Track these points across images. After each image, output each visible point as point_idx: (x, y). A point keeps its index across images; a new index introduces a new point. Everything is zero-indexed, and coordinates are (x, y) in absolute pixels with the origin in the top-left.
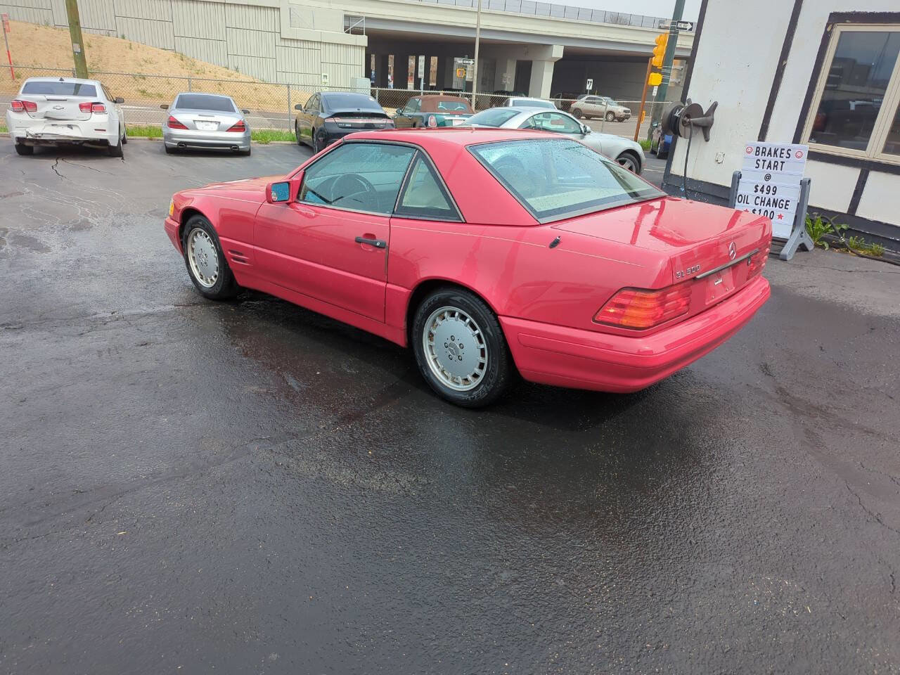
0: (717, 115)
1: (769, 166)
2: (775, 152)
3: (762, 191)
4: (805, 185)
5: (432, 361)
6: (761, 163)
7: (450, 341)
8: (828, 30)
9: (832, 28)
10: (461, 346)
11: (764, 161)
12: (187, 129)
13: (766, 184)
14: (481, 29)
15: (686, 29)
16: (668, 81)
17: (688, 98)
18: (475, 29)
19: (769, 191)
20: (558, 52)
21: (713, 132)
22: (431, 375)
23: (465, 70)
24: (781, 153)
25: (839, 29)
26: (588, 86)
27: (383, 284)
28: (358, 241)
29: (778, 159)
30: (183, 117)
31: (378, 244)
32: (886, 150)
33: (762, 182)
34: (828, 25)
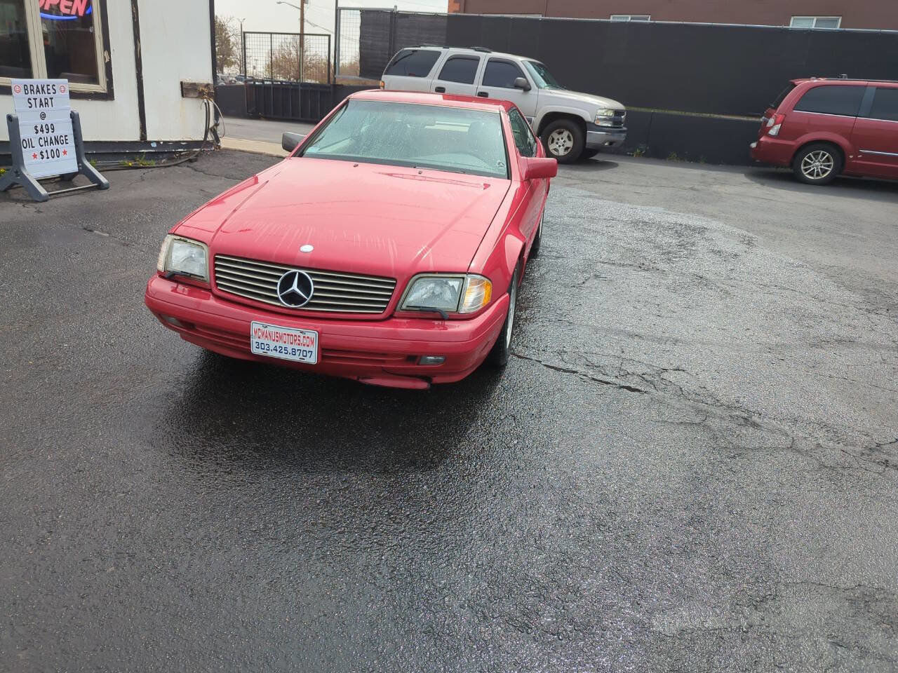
1: (41, 104)
2: (43, 89)
3: (42, 131)
4: (75, 118)
6: (33, 102)
11: (35, 99)
13: (44, 122)
19: (48, 129)
24: (48, 89)
29: (48, 96)
33: (39, 122)
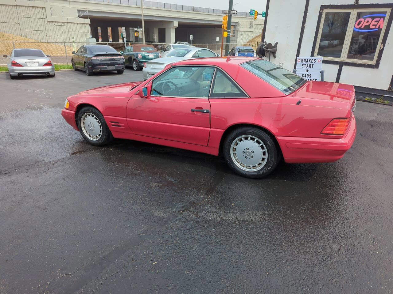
0: (278, 47)
1: (307, 66)
2: (309, 61)
3: (305, 76)
4: (322, 73)
5: (235, 160)
6: (304, 65)
7: (246, 150)
8: (321, 12)
9: (322, 11)
10: (253, 152)
11: (305, 64)
12: (22, 66)
13: (307, 73)
14: (144, 15)
15: (234, 13)
16: (230, 35)
17: (265, 41)
18: (141, 15)
19: (308, 76)
20: (176, 24)
21: (277, 54)
22: (235, 166)
23: (139, 33)
24: (312, 61)
25: (325, 12)
26: (191, 38)
27: (209, 129)
28: (192, 111)
29: (311, 63)
30: (20, 60)
31: (205, 111)
32: (348, 57)
33: (305, 73)
34: (320, 10)
